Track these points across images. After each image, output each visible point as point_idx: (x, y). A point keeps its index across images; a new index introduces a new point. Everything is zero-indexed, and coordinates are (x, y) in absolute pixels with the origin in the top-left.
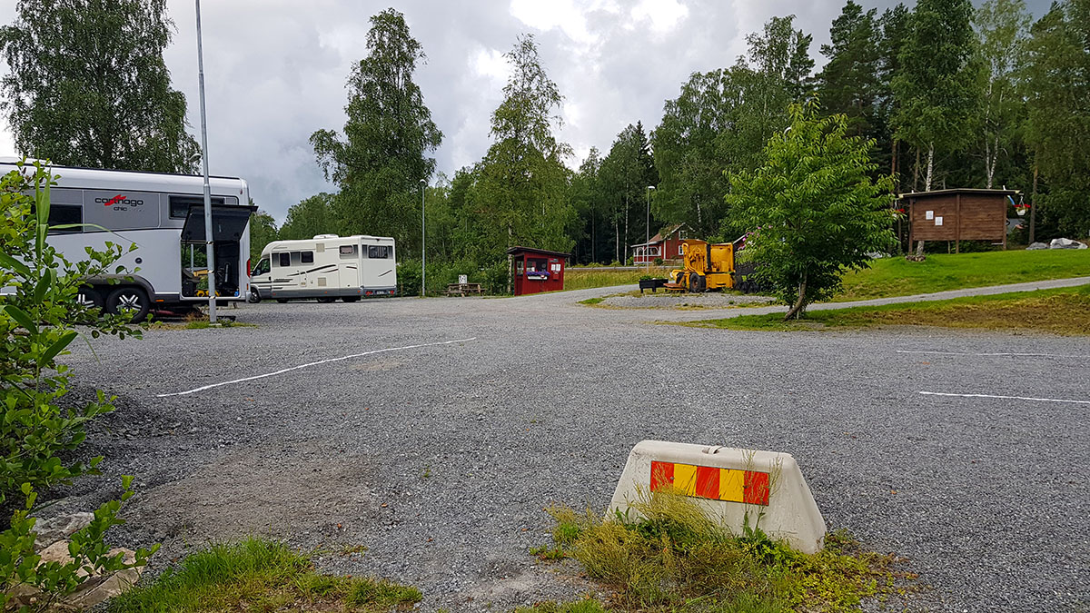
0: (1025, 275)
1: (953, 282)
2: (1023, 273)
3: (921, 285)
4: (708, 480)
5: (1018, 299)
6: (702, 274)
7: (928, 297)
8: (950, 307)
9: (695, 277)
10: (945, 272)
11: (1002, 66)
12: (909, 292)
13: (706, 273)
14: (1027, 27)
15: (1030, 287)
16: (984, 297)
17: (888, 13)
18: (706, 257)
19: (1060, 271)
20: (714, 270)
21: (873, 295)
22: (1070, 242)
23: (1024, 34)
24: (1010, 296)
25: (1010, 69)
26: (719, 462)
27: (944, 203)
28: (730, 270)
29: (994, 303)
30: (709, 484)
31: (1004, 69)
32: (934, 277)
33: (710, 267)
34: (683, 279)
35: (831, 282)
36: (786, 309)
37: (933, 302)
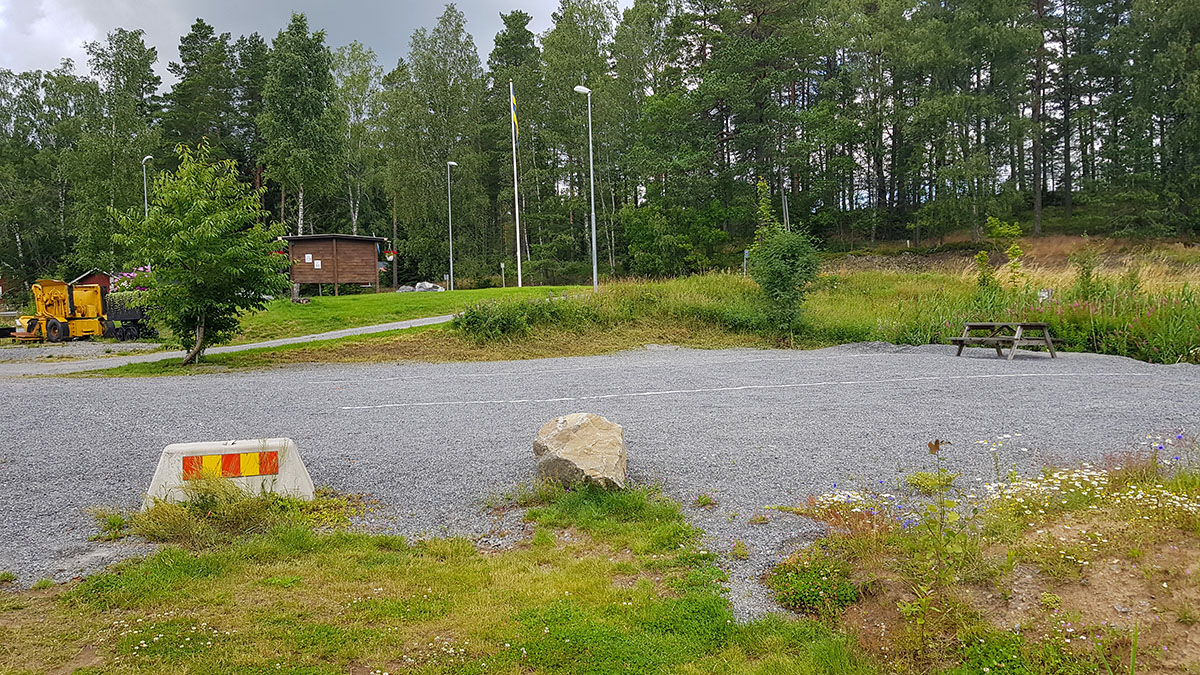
0: (399, 314)
1: (338, 322)
2: (397, 313)
3: (309, 325)
4: (231, 463)
5: (396, 336)
6: (62, 320)
7: (319, 337)
8: (339, 345)
9: (54, 324)
10: (329, 314)
11: (359, 112)
12: (299, 333)
13: (69, 319)
14: (379, 78)
15: (404, 325)
16: (368, 335)
17: (242, 41)
18: (67, 301)
19: (426, 310)
20: (79, 315)
21: (264, 337)
22: (431, 285)
23: (376, 85)
24: (390, 333)
25: (365, 117)
26: (239, 449)
27: (321, 246)
28: (98, 315)
29: (377, 339)
30: (232, 466)
31: (359, 116)
32: (320, 319)
33: (73, 311)
34: (37, 327)
35: (229, 325)
36: (183, 354)
37: (324, 342)
